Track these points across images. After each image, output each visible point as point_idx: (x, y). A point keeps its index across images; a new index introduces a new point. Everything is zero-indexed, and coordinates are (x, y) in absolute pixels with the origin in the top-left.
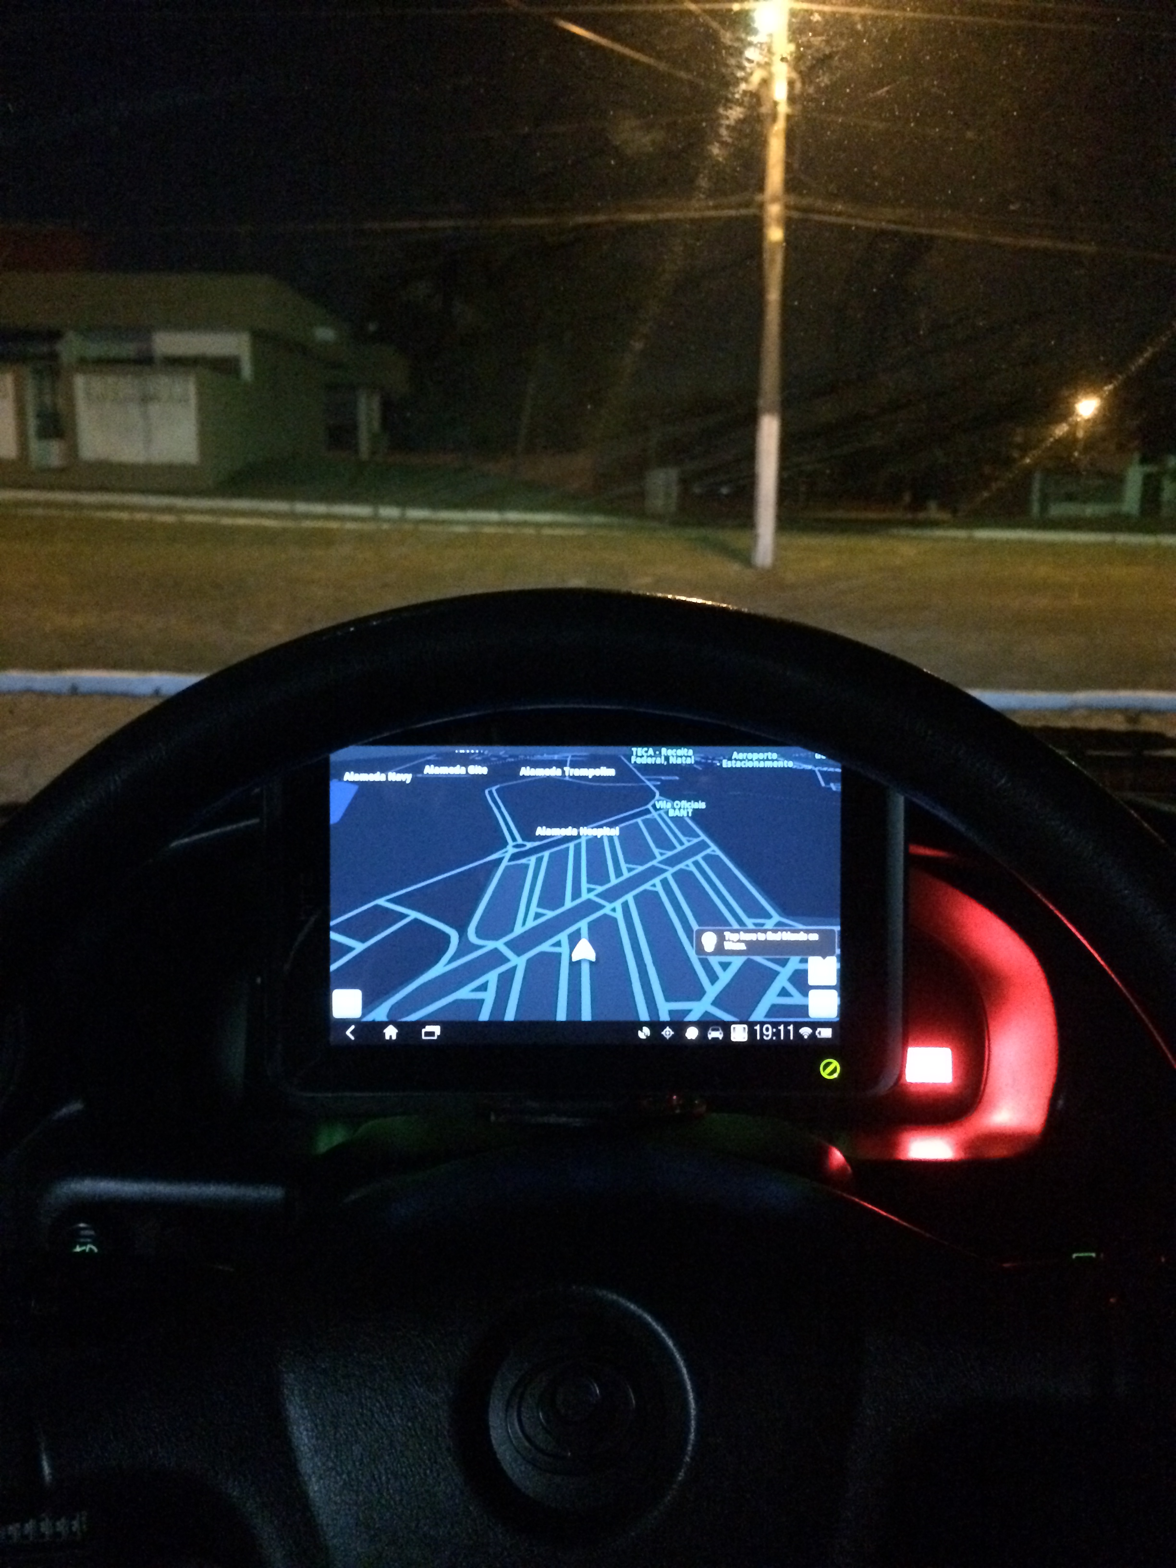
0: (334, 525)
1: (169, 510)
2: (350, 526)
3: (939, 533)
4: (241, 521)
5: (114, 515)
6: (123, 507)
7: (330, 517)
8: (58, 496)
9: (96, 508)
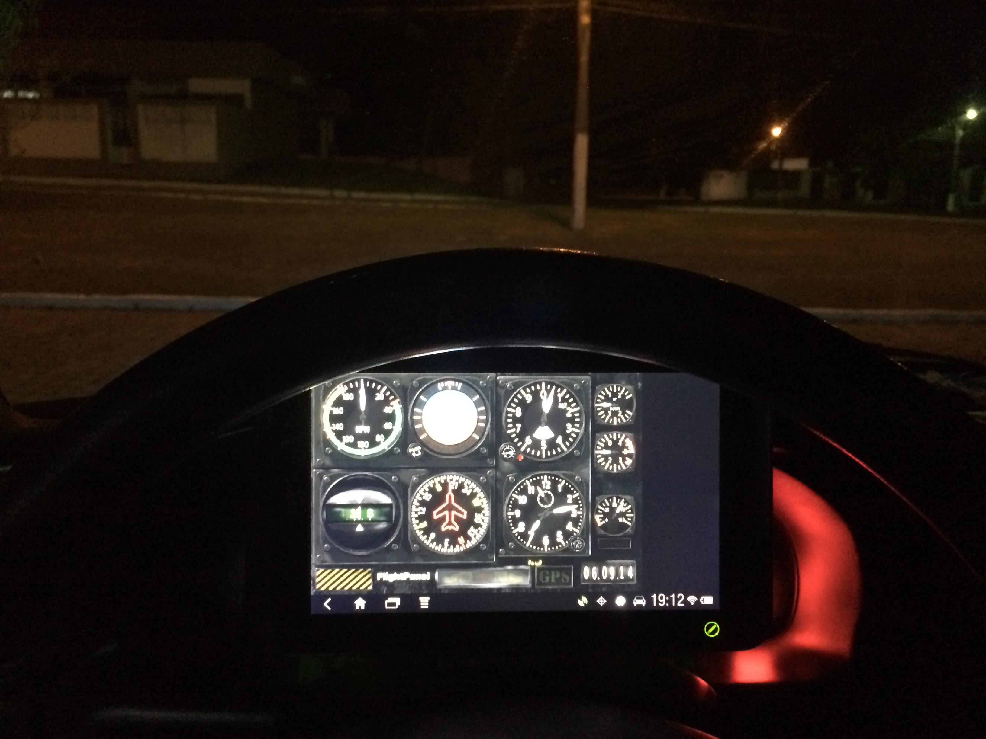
0: (305, 202)
1: (198, 191)
2: (315, 202)
4: (246, 199)
5: (164, 195)
7: (301, 196)
8: (127, 183)
9: (151, 189)
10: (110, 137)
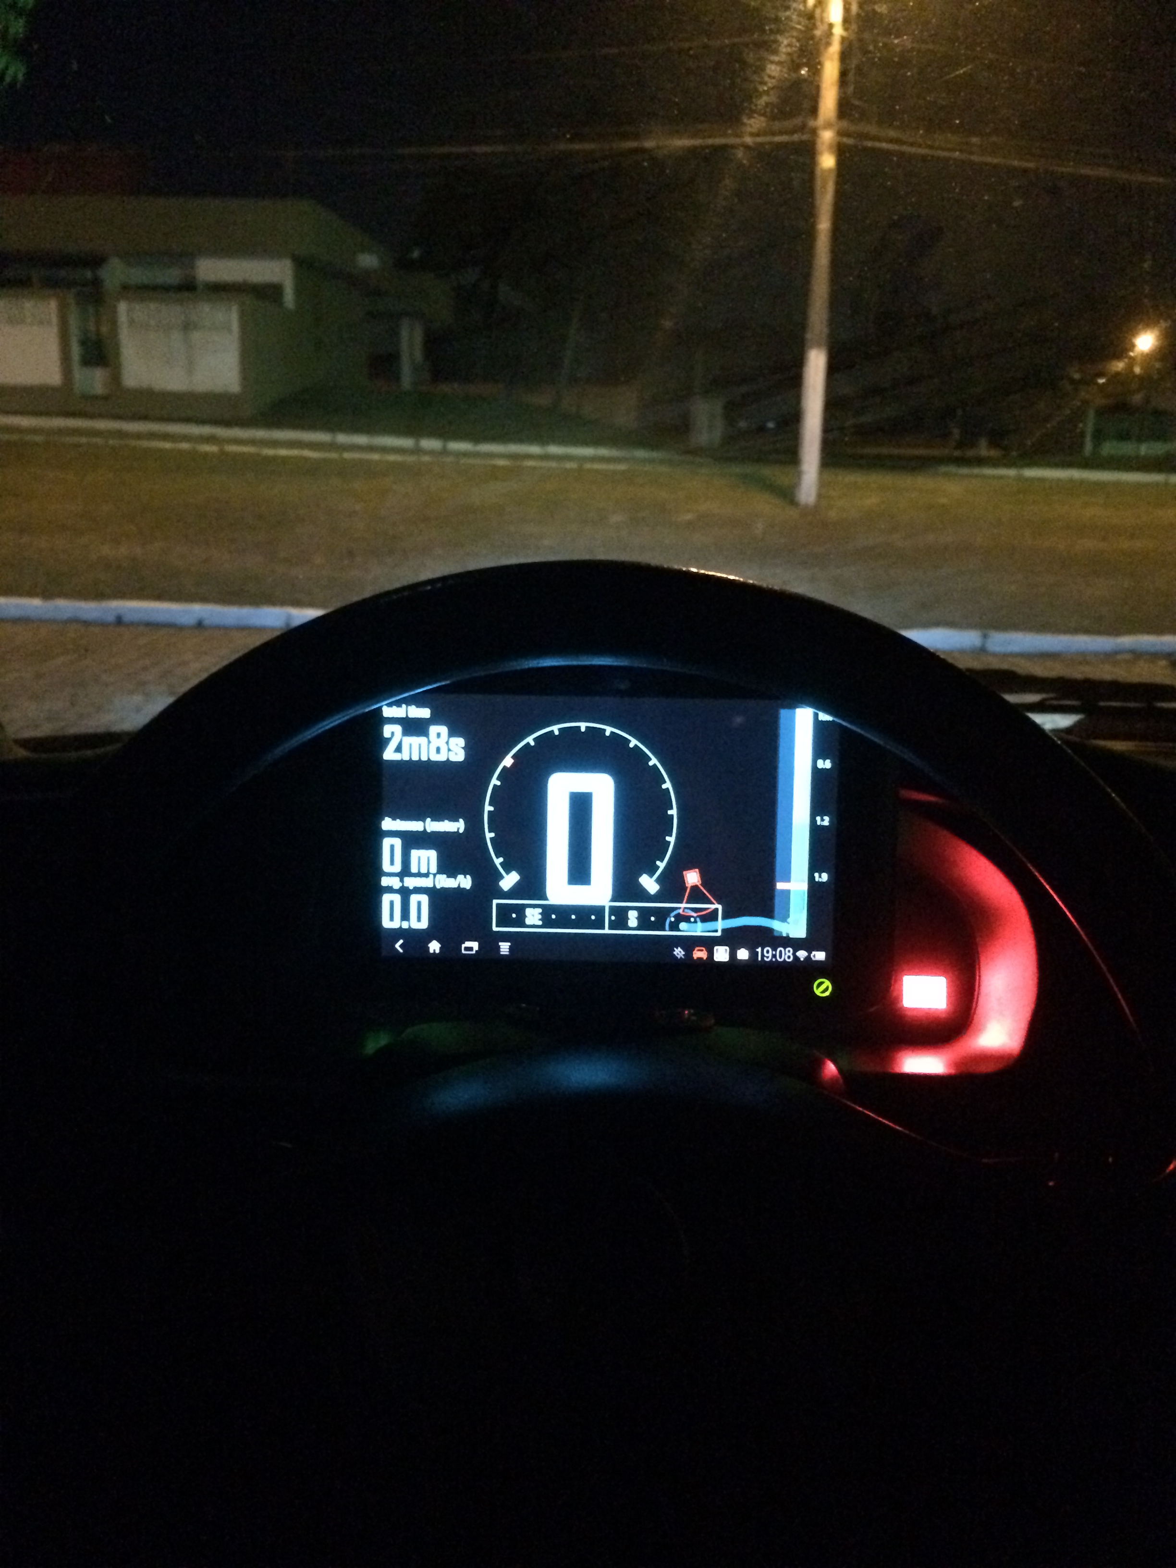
0: (376, 457)
1: (211, 439)
2: (391, 457)
3: (988, 471)
4: (283, 452)
5: (158, 443)
6: (166, 437)
7: (371, 449)
8: (102, 425)
9: (139, 436)
10: (76, 351)
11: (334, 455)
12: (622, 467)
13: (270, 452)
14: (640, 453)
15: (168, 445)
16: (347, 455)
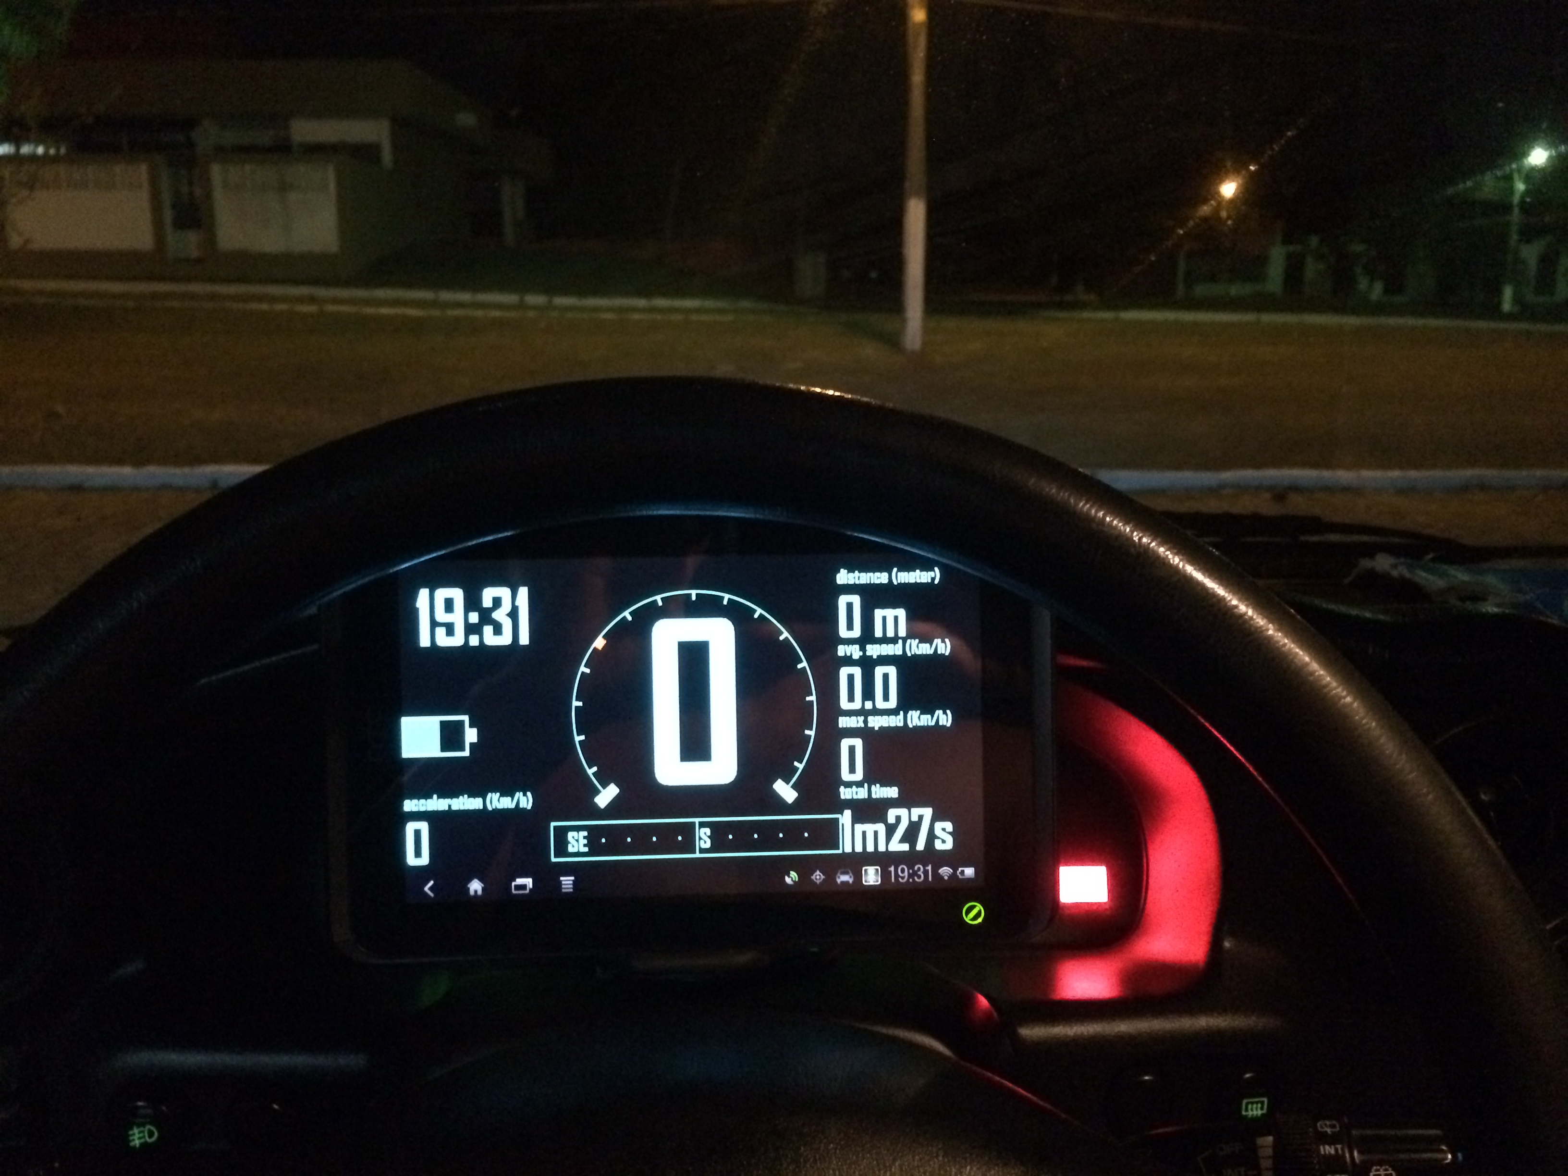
0: (480, 313)
1: (312, 300)
2: (495, 314)
3: (1086, 314)
4: (385, 311)
5: (254, 306)
6: (260, 299)
7: (475, 305)
8: (196, 288)
9: (235, 298)
10: (168, 215)
11: (436, 313)
12: (729, 318)
13: (369, 310)
14: (746, 304)
15: (265, 307)
16: (450, 312)
